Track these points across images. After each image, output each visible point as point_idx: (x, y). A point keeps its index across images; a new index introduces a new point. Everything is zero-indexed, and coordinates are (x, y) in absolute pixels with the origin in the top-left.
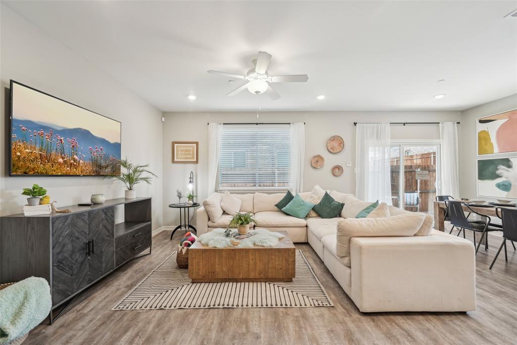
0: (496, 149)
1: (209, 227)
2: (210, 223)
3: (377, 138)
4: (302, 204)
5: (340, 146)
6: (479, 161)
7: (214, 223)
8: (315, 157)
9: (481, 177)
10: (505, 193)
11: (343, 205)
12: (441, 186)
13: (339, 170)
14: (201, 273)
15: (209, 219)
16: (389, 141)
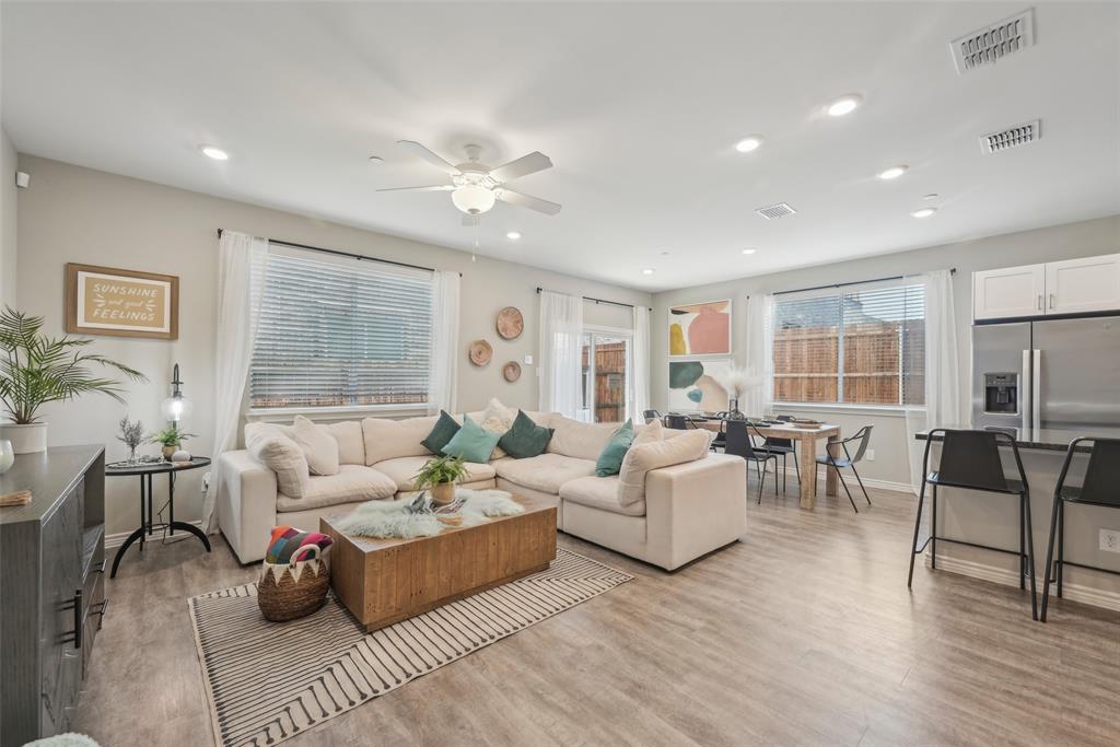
0: (688, 350)
1: (278, 512)
2: (285, 502)
3: (567, 319)
4: (481, 435)
5: (517, 327)
6: (671, 364)
7: (299, 498)
8: (477, 343)
9: (673, 384)
10: (696, 404)
11: (551, 431)
12: (634, 397)
13: (514, 370)
14: (393, 603)
15: (279, 491)
16: (581, 326)
